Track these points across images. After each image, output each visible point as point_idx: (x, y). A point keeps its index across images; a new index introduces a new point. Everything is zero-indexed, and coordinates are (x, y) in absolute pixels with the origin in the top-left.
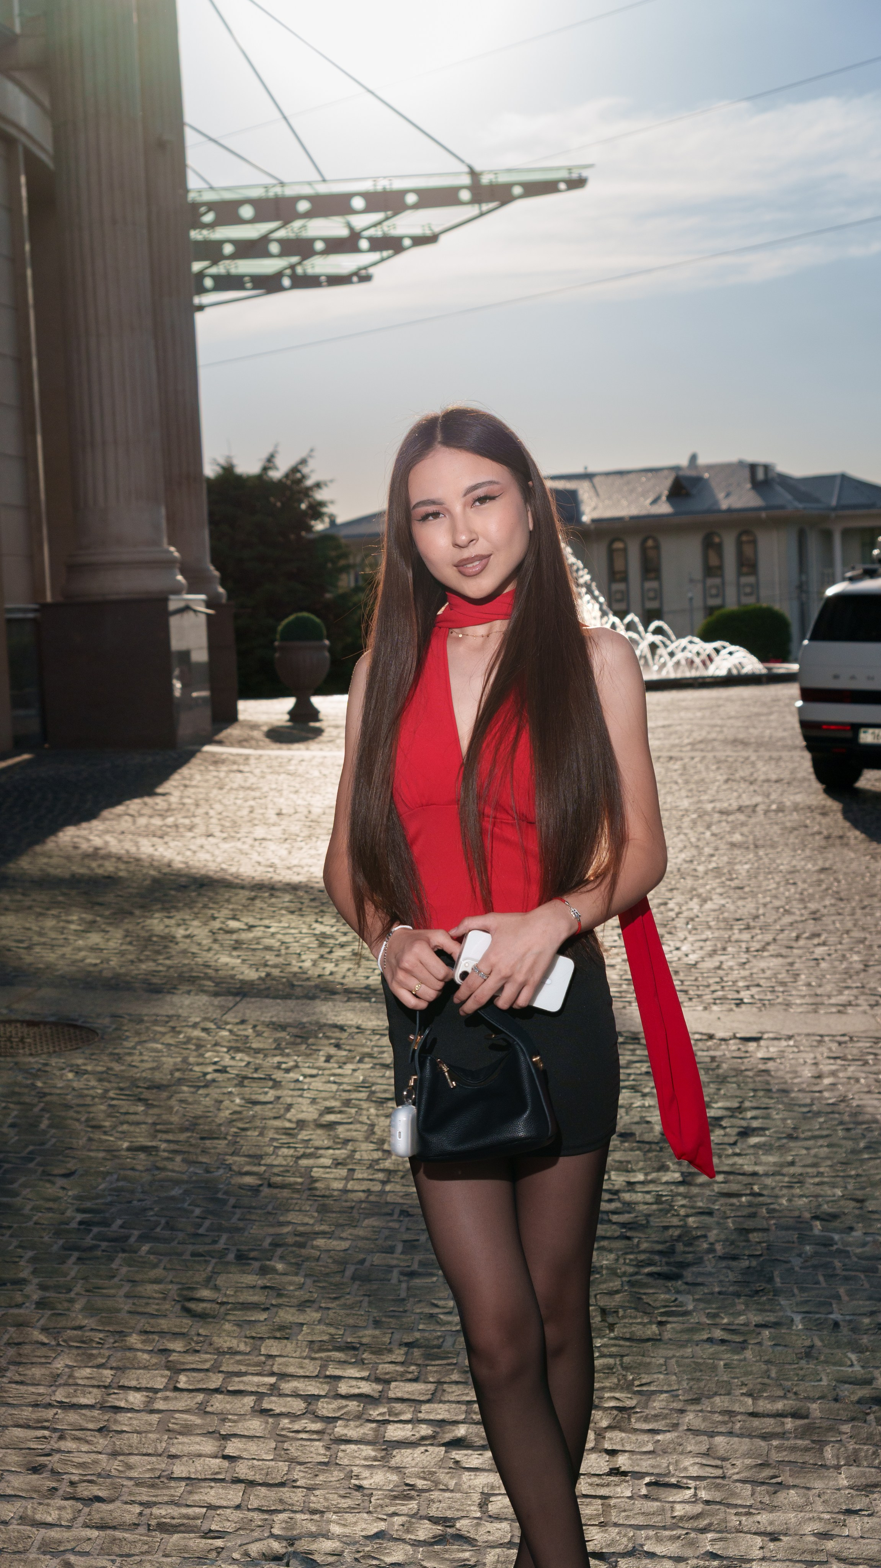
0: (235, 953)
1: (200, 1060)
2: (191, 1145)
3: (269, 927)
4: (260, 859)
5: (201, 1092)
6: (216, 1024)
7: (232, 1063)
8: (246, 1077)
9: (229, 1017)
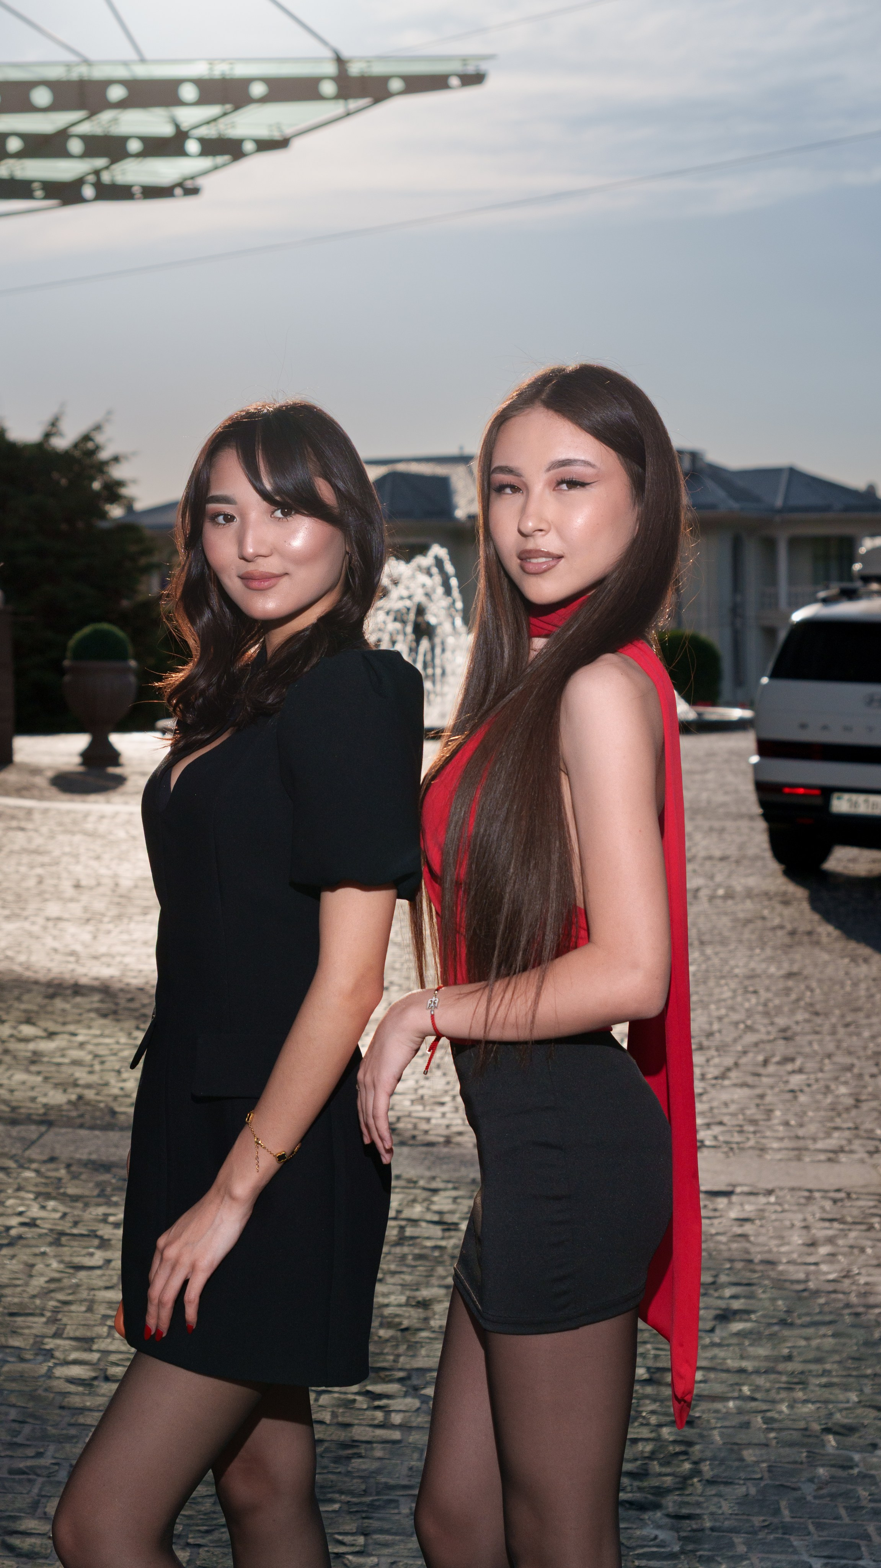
0: (34, 1069)
3: (75, 1035)
4: (56, 944)
6: (16, 1161)
7: (43, 1214)
8: (62, 1234)
9: (34, 1153)
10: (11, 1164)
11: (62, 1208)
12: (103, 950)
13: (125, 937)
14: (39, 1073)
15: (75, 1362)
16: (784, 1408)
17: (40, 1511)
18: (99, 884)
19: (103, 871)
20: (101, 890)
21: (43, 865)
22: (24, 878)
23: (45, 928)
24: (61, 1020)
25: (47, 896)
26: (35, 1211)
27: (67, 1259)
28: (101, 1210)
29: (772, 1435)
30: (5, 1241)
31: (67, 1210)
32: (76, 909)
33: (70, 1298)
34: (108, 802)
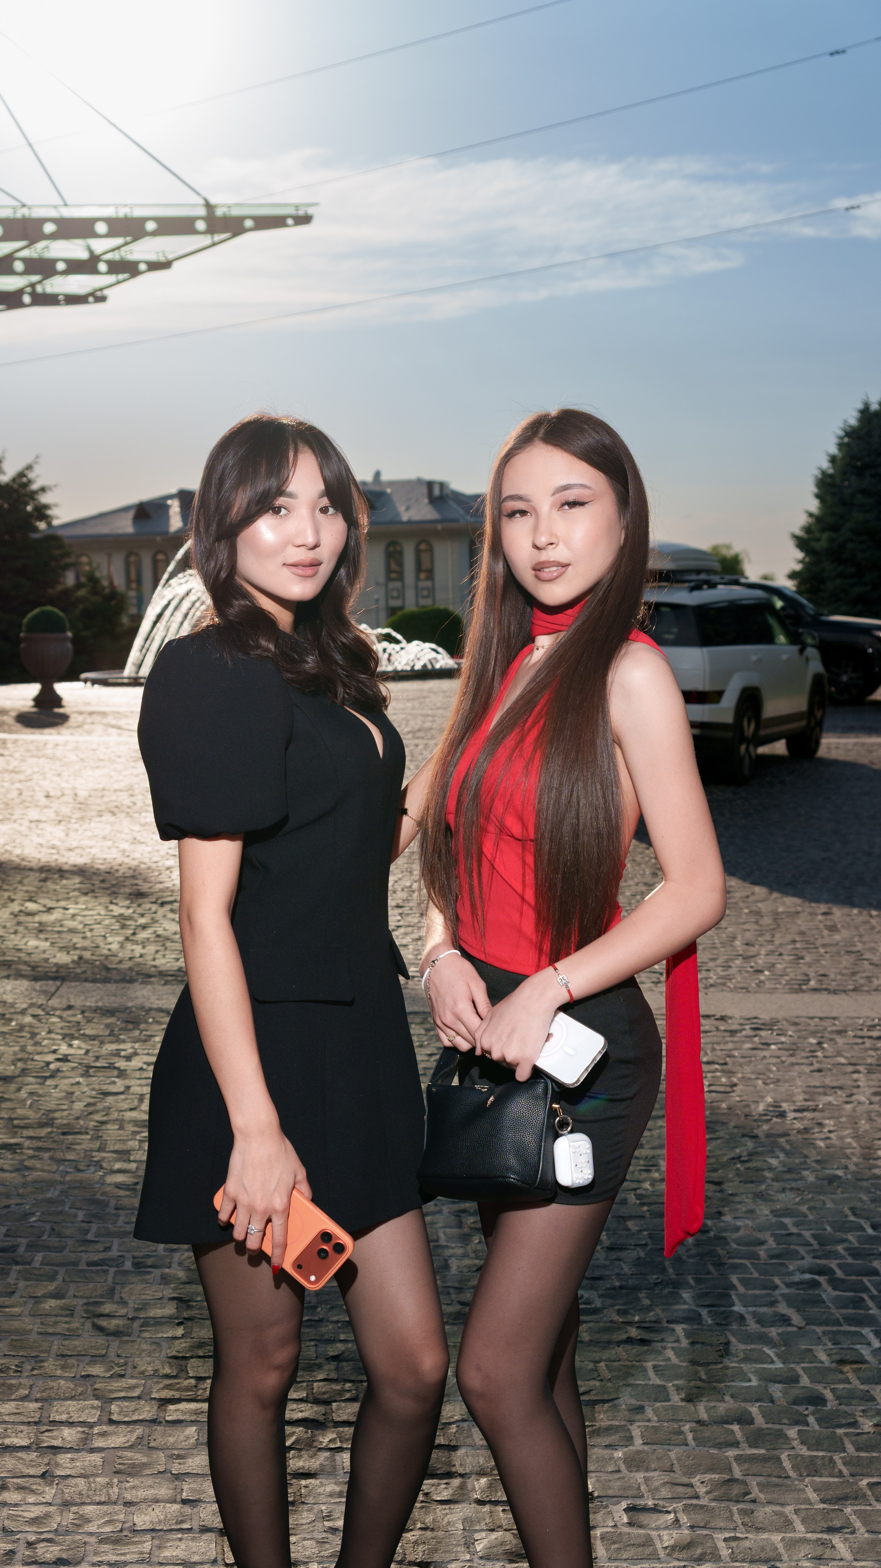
0: (42, 936)
1: (39, 1049)
2: (54, 1141)
3: (67, 909)
4: (41, 840)
5: (48, 1082)
6: (43, 1010)
7: (71, 1051)
8: (89, 1067)
9: (54, 1002)
10: (41, 1012)
11: (83, 1045)
12: (75, 844)
13: (89, 834)
14: (46, 939)
15: (119, 1171)
16: (647, 1185)
17: (117, 1297)
18: (63, 795)
19: (64, 785)
20: (65, 799)
21: (20, 781)
22: (8, 791)
23: (30, 828)
24: (54, 898)
25: (27, 804)
26: (64, 1049)
27: (97, 1087)
28: (113, 1047)
29: (645, 1208)
30: (48, 1074)
31: (89, 1048)
32: (50, 814)
33: (105, 1118)
34: (59, 734)
